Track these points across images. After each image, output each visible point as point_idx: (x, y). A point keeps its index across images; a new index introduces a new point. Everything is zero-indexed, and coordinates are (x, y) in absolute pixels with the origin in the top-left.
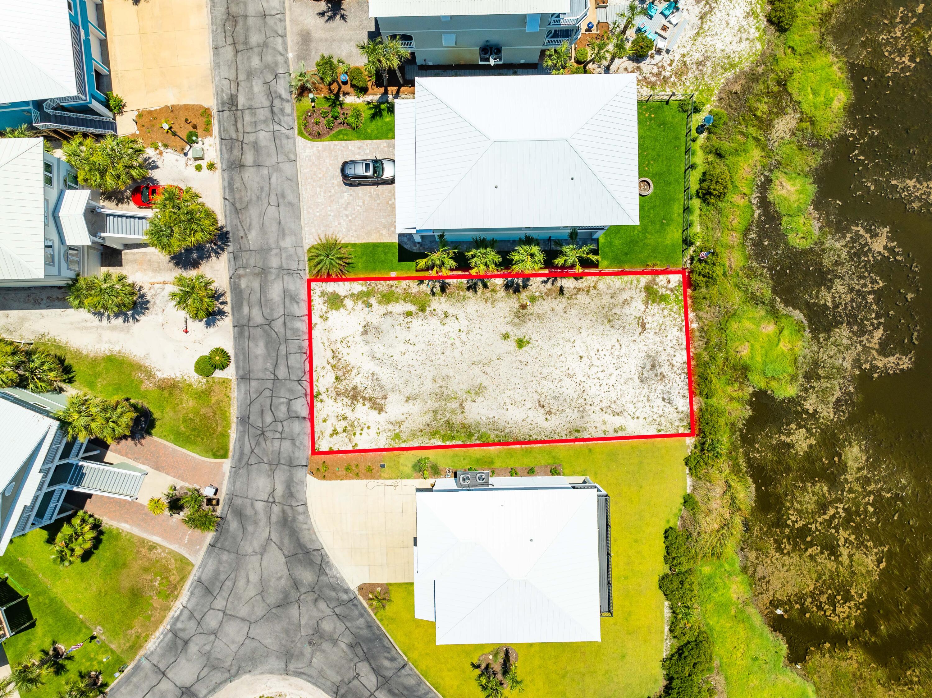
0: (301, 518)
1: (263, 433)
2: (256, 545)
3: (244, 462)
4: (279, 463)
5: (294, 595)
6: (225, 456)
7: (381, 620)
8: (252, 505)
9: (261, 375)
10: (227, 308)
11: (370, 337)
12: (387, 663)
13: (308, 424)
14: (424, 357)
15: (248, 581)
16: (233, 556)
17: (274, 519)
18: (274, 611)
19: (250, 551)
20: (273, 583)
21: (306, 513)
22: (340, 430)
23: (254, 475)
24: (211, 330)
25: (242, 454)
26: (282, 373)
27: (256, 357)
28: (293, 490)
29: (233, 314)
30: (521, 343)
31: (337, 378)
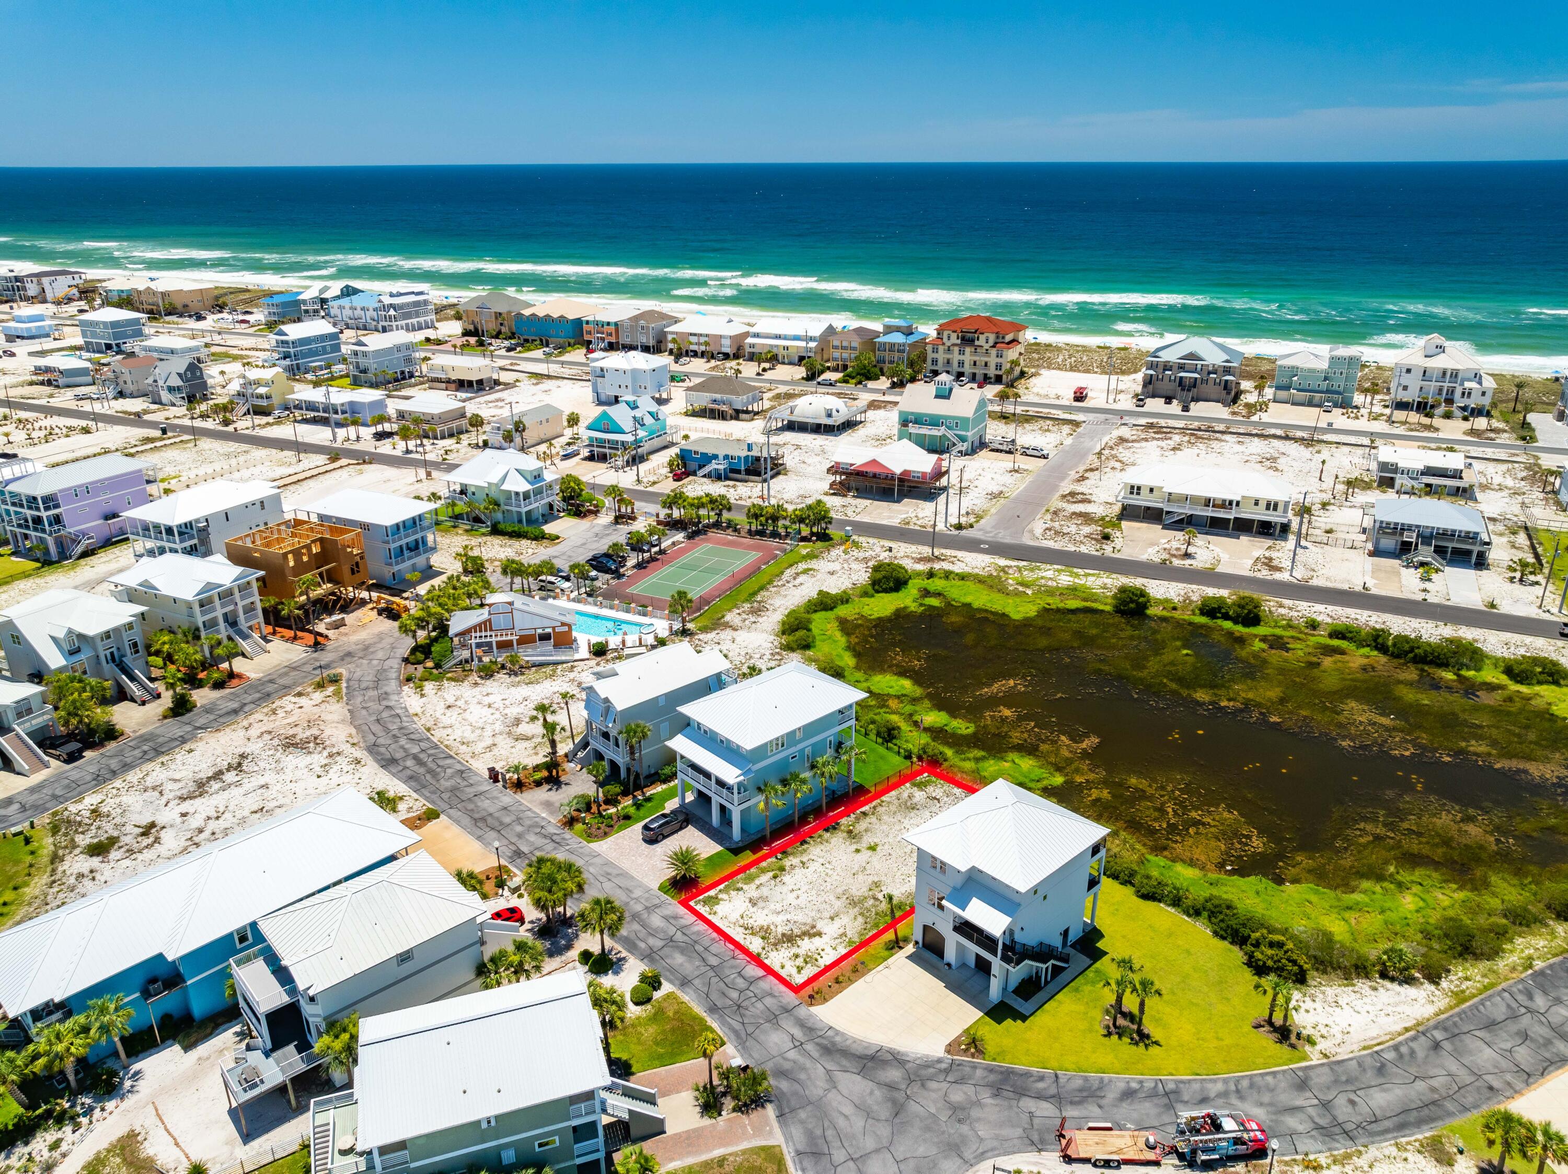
0: (838, 1039)
1: (739, 1006)
2: (822, 1083)
3: (743, 1035)
4: (776, 1016)
5: (900, 1096)
6: (723, 1044)
7: (994, 1060)
8: (786, 1059)
9: (696, 973)
10: (624, 954)
11: (761, 904)
12: (1041, 1085)
13: (771, 978)
14: (814, 892)
15: (846, 1116)
16: (809, 1108)
17: (815, 1054)
18: (897, 1120)
19: (821, 1092)
20: (870, 1101)
21: (837, 1033)
22: (802, 964)
23: (762, 1038)
24: (622, 974)
25: (736, 1033)
26: (714, 961)
27: (681, 965)
28: (809, 1025)
29: (633, 954)
30: (872, 848)
31: (763, 938)
